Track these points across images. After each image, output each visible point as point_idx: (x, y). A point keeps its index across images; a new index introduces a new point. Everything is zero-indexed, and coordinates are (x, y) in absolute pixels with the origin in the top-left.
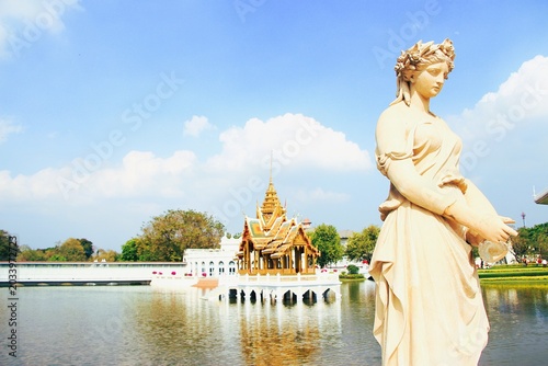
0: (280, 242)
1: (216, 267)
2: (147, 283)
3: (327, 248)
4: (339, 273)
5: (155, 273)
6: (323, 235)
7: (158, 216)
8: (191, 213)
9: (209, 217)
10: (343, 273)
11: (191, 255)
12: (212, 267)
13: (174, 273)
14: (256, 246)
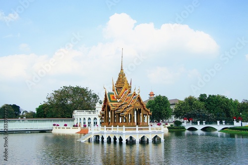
0: (126, 106)
1: (92, 121)
2: (50, 131)
3: (162, 110)
4: (169, 125)
5: (54, 125)
6: (159, 102)
7: (57, 90)
8: (78, 88)
9: (89, 90)
10: (171, 125)
11: (77, 114)
12: (89, 121)
13: (66, 125)
14: (112, 108)
